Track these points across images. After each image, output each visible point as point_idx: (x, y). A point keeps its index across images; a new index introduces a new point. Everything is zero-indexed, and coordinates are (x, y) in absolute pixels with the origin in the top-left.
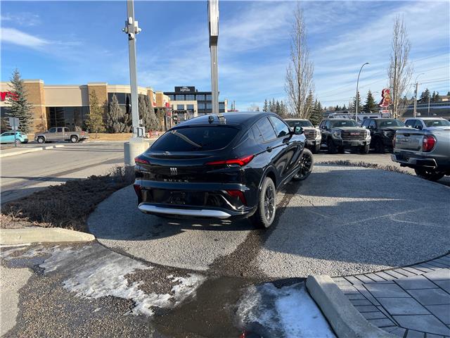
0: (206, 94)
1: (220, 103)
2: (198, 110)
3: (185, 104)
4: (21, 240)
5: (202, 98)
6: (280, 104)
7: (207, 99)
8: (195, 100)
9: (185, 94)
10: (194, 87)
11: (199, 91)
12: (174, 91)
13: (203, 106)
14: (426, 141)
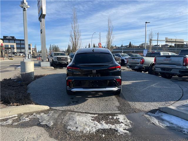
0: (20, 40)
1: (29, 45)
2: (17, 47)
3: (9, 44)
4: (11, 114)
5: (19, 42)
6: (57, 46)
7: (21, 43)
8: (15, 43)
9: (9, 40)
10: (14, 37)
11: (16, 39)
12: (3, 38)
13: (19, 46)
14: (141, 61)
